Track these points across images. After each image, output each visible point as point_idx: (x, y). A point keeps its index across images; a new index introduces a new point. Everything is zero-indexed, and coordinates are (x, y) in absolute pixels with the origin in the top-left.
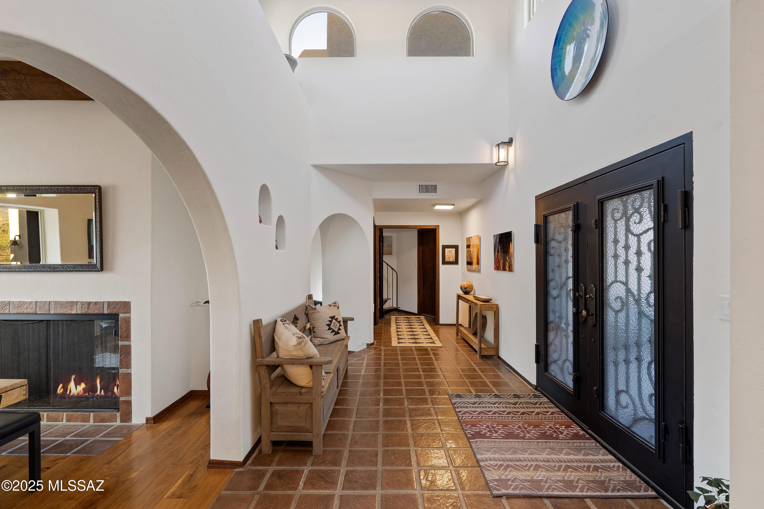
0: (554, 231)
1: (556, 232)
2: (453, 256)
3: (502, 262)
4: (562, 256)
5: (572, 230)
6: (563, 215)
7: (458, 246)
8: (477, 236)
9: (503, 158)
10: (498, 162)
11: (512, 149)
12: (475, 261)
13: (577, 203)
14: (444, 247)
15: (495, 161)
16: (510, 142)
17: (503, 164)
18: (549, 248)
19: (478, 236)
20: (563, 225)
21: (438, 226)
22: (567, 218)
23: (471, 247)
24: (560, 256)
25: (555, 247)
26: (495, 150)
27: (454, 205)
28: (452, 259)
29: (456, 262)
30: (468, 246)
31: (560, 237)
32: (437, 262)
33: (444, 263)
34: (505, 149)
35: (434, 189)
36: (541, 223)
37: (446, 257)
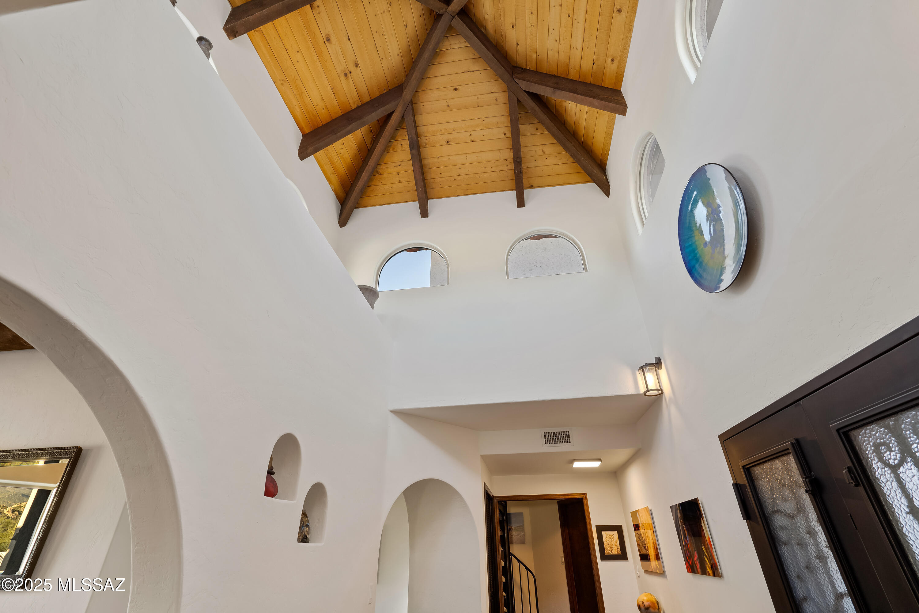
0: (772, 494)
1: (776, 496)
2: (616, 545)
3: (696, 557)
4: (806, 545)
5: (807, 492)
6: (778, 464)
7: (621, 526)
8: (645, 509)
9: (652, 383)
10: (648, 391)
11: (663, 372)
12: (652, 553)
13: (797, 440)
14: (601, 529)
15: (642, 390)
16: (658, 363)
17: (654, 393)
18: (774, 529)
19: (647, 508)
20: (785, 482)
21: (585, 494)
22: (788, 470)
23: (641, 527)
24: (802, 545)
25: (786, 528)
26: (639, 375)
27: (600, 460)
28: (616, 550)
29: (623, 556)
30: (637, 527)
31: (789, 507)
32: (593, 557)
33: (605, 557)
34: (653, 373)
35: (565, 437)
36: (743, 480)
37: (606, 547)
